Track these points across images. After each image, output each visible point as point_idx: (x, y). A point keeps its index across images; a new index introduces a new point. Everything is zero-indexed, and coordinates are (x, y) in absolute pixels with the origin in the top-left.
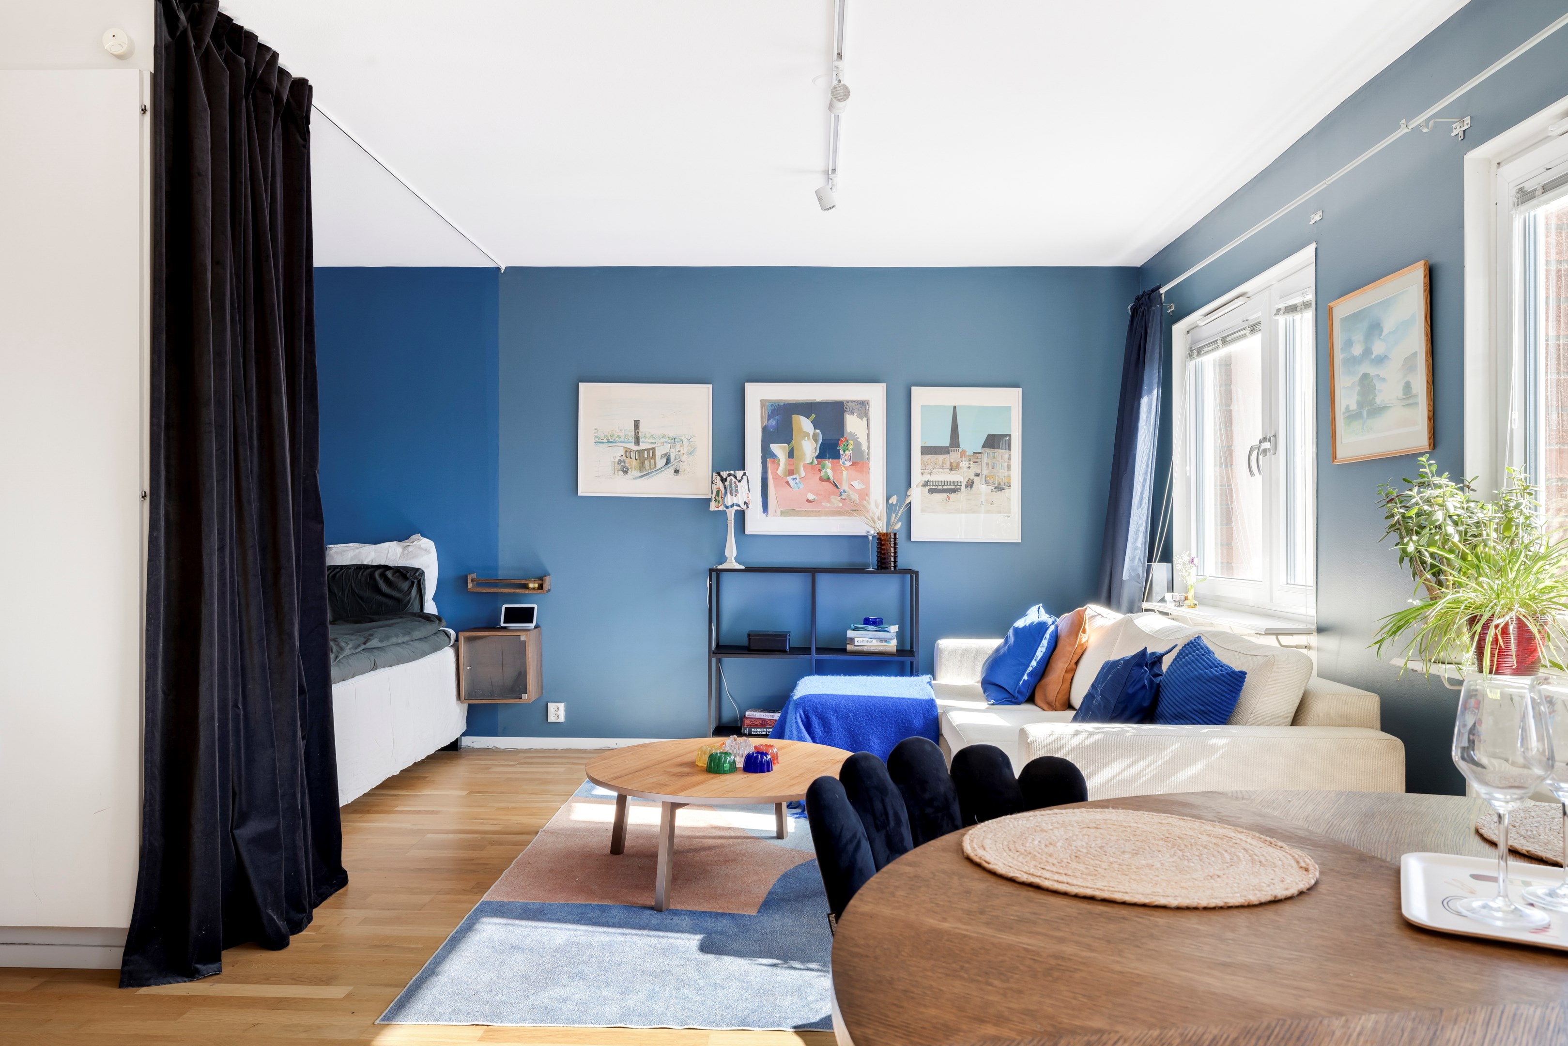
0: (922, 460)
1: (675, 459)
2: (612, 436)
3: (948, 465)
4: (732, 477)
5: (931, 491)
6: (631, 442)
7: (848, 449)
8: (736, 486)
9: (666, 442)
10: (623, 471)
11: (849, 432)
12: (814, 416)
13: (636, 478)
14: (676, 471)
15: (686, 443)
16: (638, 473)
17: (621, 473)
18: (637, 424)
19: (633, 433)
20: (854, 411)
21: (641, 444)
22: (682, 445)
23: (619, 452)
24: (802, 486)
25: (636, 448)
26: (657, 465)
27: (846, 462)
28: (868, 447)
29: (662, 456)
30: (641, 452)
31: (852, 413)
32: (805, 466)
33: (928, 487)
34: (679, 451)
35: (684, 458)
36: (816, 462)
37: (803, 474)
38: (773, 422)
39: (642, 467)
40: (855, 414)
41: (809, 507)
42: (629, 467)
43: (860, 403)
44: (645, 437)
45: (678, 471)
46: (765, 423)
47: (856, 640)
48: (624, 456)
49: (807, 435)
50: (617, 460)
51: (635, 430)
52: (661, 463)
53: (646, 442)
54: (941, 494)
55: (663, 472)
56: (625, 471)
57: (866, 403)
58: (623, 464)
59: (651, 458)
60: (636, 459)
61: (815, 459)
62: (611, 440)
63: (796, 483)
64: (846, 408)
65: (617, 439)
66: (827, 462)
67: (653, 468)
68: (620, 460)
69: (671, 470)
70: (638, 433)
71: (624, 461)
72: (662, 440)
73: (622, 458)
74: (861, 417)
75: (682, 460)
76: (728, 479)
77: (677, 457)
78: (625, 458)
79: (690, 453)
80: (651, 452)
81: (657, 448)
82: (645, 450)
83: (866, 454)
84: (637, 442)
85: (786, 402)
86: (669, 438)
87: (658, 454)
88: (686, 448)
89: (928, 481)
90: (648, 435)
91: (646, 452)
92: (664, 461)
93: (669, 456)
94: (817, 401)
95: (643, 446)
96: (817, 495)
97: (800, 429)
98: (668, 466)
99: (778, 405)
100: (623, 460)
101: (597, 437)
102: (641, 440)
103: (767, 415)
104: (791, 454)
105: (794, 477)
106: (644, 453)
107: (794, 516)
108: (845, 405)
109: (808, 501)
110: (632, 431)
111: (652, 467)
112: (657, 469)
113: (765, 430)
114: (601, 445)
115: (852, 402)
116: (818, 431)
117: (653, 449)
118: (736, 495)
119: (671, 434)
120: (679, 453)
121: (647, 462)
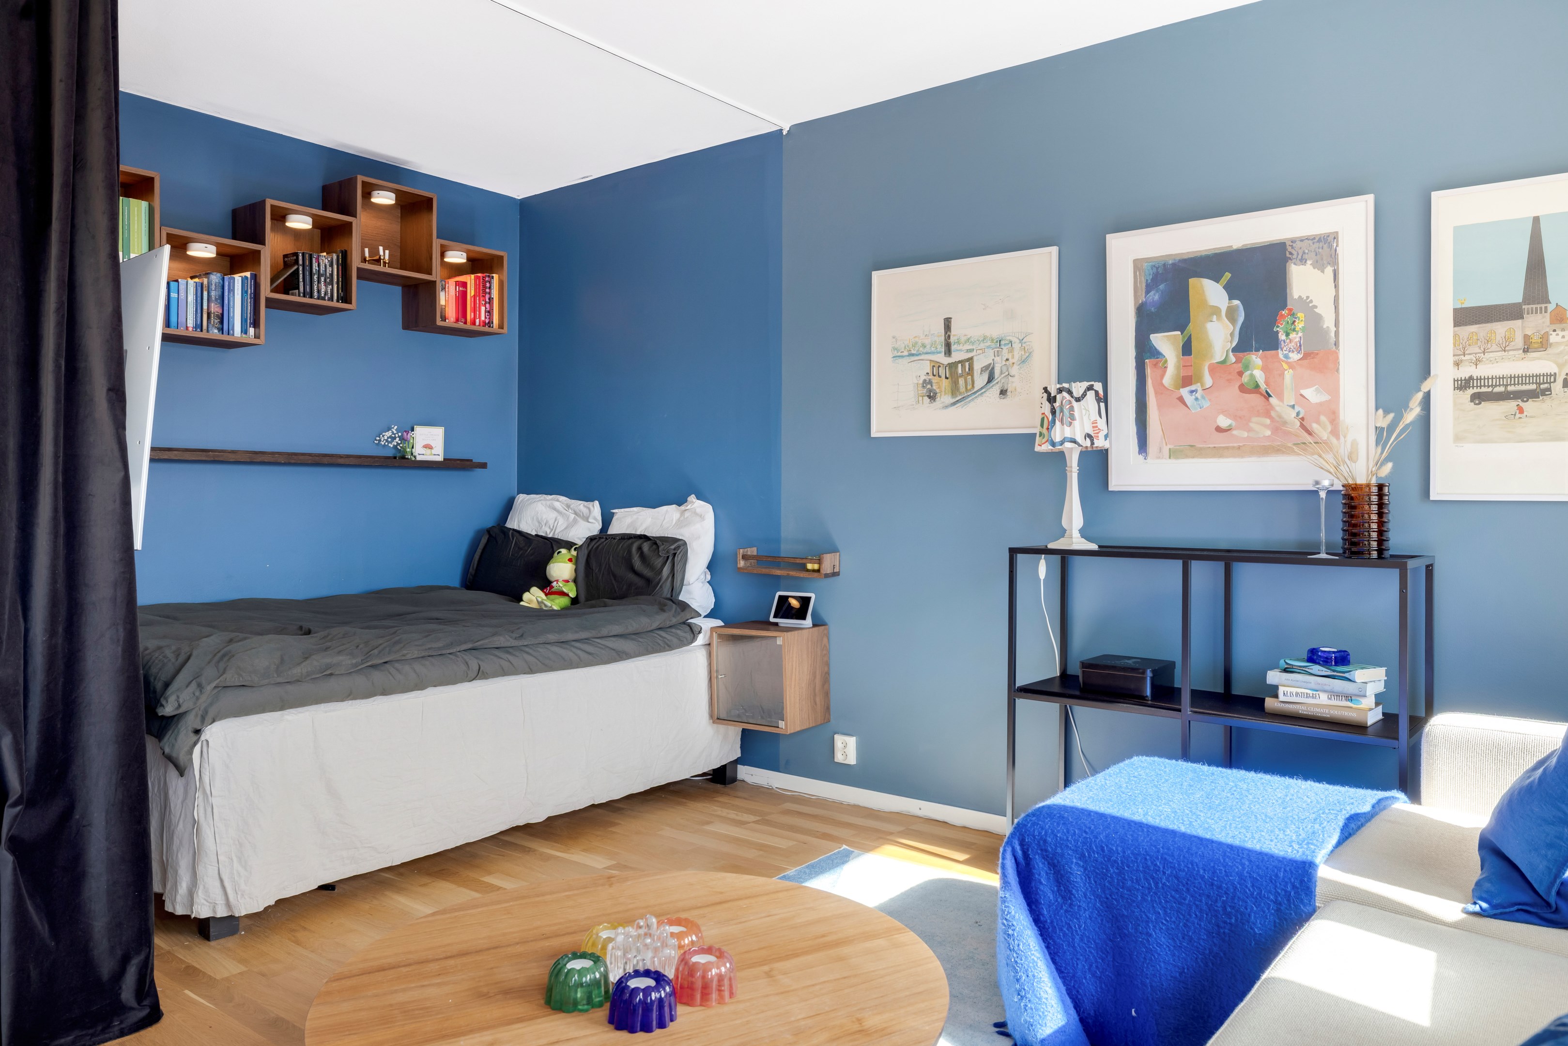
0: (1455, 335)
1: (1001, 373)
2: (915, 345)
3: (1519, 342)
4: (1065, 394)
5: (1478, 398)
6: (940, 353)
7: (1294, 330)
8: (1072, 409)
9: (988, 347)
10: (929, 397)
11: (1296, 296)
12: (1228, 275)
13: (946, 407)
14: (1003, 392)
15: (1017, 346)
16: (948, 399)
17: (926, 399)
18: (948, 324)
19: (943, 338)
20: (1306, 256)
21: (953, 354)
22: (1011, 350)
23: (923, 369)
24: (1206, 404)
25: (946, 361)
26: (975, 385)
27: (1291, 355)
28: (1337, 324)
29: (983, 370)
30: (952, 366)
31: (1303, 261)
32: (1213, 369)
33: (1471, 391)
34: (1007, 360)
35: (1014, 371)
36: (1233, 359)
37: (1208, 381)
38: (1155, 296)
39: (954, 390)
40: (1309, 262)
41: (1220, 440)
42: (938, 391)
43: (1319, 241)
44: (958, 343)
45: (1006, 391)
46: (1142, 299)
47: (1281, 690)
48: (931, 374)
49: (1216, 311)
50: (921, 382)
51: (946, 333)
52: (980, 380)
53: (961, 350)
54: (1501, 403)
55: (985, 395)
56: (932, 397)
57: (1331, 239)
58: (929, 386)
59: (968, 374)
60: (947, 378)
61: (1231, 354)
62: (913, 352)
63: (1197, 399)
64: (1291, 253)
65: (921, 349)
66: (1254, 357)
67: (970, 390)
68: (925, 380)
69: (995, 390)
70: (949, 337)
71: (930, 382)
72: (982, 346)
73: (927, 378)
74: (1319, 266)
75: (1012, 373)
76: (1059, 397)
77: (1004, 369)
78: (931, 377)
79: (1023, 362)
80: (967, 364)
81: (975, 358)
82: (960, 362)
83: (1333, 335)
84: (948, 351)
85: (1178, 258)
86: (992, 340)
87: (977, 367)
88: (1017, 354)
89: (1471, 378)
90: (963, 339)
91: (960, 365)
92: (985, 377)
93: (993, 368)
94: (1235, 247)
95: (956, 357)
96: (1235, 417)
97: (1204, 302)
98: (991, 384)
99: (1164, 265)
100: (930, 380)
101: (895, 349)
102: (953, 348)
103: (1144, 285)
104: (1187, 349)
105: (1193, 388)
106: (957, 367)
107: (1193, 457)
108: (1289, 249)
109: (1219, 429)
110: (941, 336)
111: (969, 387)
112: (975, 390)
113: (1141, 311)
114: (900, 360)
115: (1302, 241)
116: (1236, 302)
117: (970, 360)
118: (1071, 424)
119: (995, 333)
120: (1007, 363)
121: (961, 381)
